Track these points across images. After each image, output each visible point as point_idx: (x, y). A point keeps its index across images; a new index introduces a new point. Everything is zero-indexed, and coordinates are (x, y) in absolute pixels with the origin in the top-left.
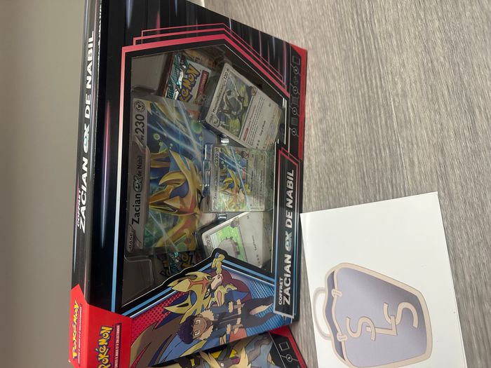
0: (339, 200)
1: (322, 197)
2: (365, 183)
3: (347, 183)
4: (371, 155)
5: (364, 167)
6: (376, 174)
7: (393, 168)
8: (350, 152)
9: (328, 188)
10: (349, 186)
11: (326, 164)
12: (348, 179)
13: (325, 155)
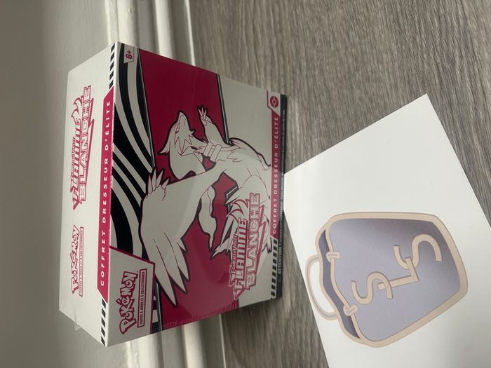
0: (363, 58)
1: (338, 62)
2: (400, 25)
3: (374, 33)
5: (398, 7)
9: (346, 48)
10: (377, 36)
11: (344, 19)
12: (376, 28)
13: (342, 8)
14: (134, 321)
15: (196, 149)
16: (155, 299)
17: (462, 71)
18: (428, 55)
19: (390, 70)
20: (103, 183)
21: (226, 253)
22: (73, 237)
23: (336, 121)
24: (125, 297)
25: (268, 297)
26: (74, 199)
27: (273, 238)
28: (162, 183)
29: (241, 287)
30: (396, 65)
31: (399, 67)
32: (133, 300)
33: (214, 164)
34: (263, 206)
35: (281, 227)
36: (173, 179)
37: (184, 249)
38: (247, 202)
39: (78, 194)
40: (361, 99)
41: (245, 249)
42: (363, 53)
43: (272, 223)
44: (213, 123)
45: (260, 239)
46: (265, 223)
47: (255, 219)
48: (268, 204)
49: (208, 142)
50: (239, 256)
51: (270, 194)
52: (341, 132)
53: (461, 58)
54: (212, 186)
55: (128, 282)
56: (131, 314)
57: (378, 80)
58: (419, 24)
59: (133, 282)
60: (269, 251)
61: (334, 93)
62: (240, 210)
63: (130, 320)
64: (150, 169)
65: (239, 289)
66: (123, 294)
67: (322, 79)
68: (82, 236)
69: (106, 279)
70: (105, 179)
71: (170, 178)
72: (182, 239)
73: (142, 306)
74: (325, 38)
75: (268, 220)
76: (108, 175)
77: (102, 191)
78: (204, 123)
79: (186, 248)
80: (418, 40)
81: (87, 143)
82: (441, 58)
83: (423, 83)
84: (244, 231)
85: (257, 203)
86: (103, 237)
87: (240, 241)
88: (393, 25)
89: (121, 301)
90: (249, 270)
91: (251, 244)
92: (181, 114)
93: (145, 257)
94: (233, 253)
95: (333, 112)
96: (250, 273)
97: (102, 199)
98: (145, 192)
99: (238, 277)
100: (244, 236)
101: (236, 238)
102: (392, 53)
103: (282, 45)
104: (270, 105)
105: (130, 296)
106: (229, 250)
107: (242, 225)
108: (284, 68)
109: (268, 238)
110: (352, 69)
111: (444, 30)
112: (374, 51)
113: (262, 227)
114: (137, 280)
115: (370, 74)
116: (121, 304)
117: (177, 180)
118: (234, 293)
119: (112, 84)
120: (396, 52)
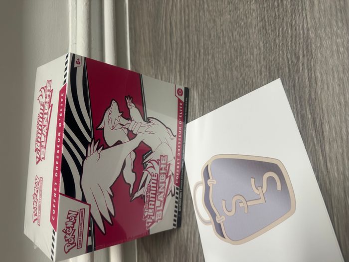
0: (241, 50)
1: (224, 52)
2: (266, 30)
4: (273, 5)
5: (266, 18)
6: (277, 20)
7: (293, 12)
8: (254, 7)
9: (230, 42)
10: (251, 36)
14: (74, 245)
15: (123, 125)
16: (90, 229)
17: (303, 64)
18: (283, 52)
19: (258, 60)
20: (56, 149)
21: (142, 197)
22: (36, 183)
23: (220, 91)
24: (69, 228)
25: (171, 227)
26: (37, 157)
27: (176, 186)
28: (97, 149)
29: (152, 221)
30: (262, 56)
31: (264, 59)
32: (75, 230)
33: (136, 135)
34: (170, 164)
35: (182, 178)
36: (106, 146)
37: (112, 194)
38: (158, 162)
39: (40, 154)
40: (237, 79)
41: (155, 194)
42: (241, 47)
43: (176, 176)
44: (136, 107)
45: (166, 187)
46: (170, 176)
47: (163, 173)
48: (173, 162)
49: (132, 121)
50: (151, 199)
51: (175, 155)
52: (223, 100)
53: (304, 56)
54: (134, 151)
55: (72, 218)
56: (72, 239)
57: (249, 66)
58: (279, 31)
59: (75, 217)
60: (173, 195)
61: (220, 73)
62: (153, 167)
63: (72, 244)
64: (89, 140)
65: (150, 222)
66: (68, 226)
67: (213, 63)
68: (42, 183)
69: (56, 216)
70: (58, 147)
71: (104, 145)
72: (110, 188)
73: (81, 234)
75: (173, 174)
76: (60, 144)
77: (56, 154)
78: (129, 107)
79: (113, 194)
80: (277, 41)
81: (47, 120)
82: (291, 54)
83: (278, 70)
84: (156, 182)
85: (165, 162)
86: (55, 187)
87: (152, 188)
88: (262, 29)
89: (66, 231)
90: (158, 209)
91: (160, 190)
92: (113, 101)
93: (84, 200)
94: (147, 197)
95: (219, 85)
96: (159, 211)
97: (56, 160)
98: (85, 156)
99: (149, 214)
100: (155, 185)
101: (149, 186)
102: (260, 49)
104: (177, 95)
105: (72, 227)
106: (144, 195)
107: (154, 178)
109: (173, 186)
110: (233, 56)
111: (294, 36)
112: (248, 46)
113: (168, 178)
114: (78, 216)
115: (244, 62)
116: (66, 232)
117: (109, 147)
118: (147, 225)
119: (65, 81)
120: (262, 48)
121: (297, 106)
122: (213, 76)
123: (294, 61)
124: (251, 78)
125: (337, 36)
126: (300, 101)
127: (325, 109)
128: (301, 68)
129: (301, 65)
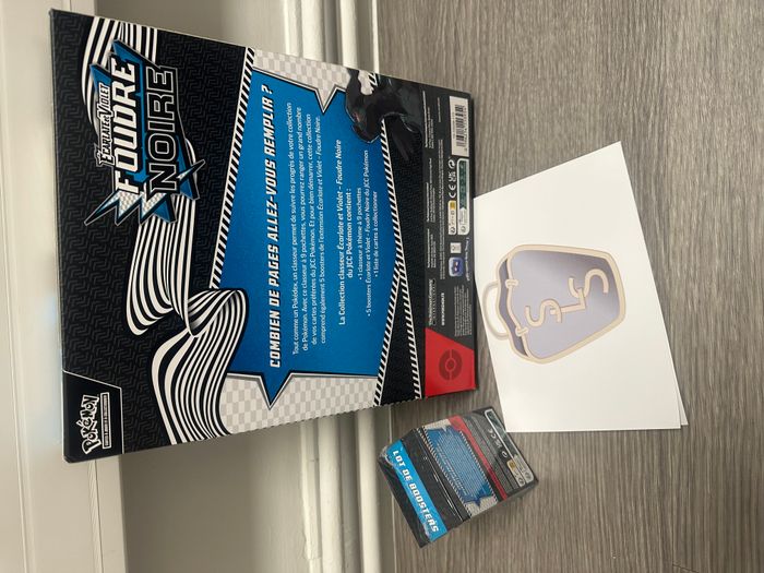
0: (568, 94)
3: (582, 70)
4: (621, 31)
6: (625, 55)
7: (648, 46)
8: (592, 28)
10: (585, 73)
12: (585, 65)
13: (555, 34)
17: (653, 126)
18: (628, 105)
19: (592, 112)
23: (533, 152)
30: (598, 107)
31: (601, 111)
40: (560, 135)
42: (569, 88)
53: (655, 113)
57: (579, 119)
61: (535, 124)
74: (533, 64)
80: (621, 87)
83: (619, 131)
95: (532, 144)
102: (596, 95)
103: (486, 59)
108: (486, 85)
110: (556, 102)
111: (645, 83)
112: (580, 88)
115: (572, 111)
120: (600, 95)
121: (639, 182)
122: (524, 127)
123: (642, 119)
124: (580, 137)
125: (702, 91)
126: (645, 176)
127: (674, 189)
128: (650, 131)
129: (650, 126)
